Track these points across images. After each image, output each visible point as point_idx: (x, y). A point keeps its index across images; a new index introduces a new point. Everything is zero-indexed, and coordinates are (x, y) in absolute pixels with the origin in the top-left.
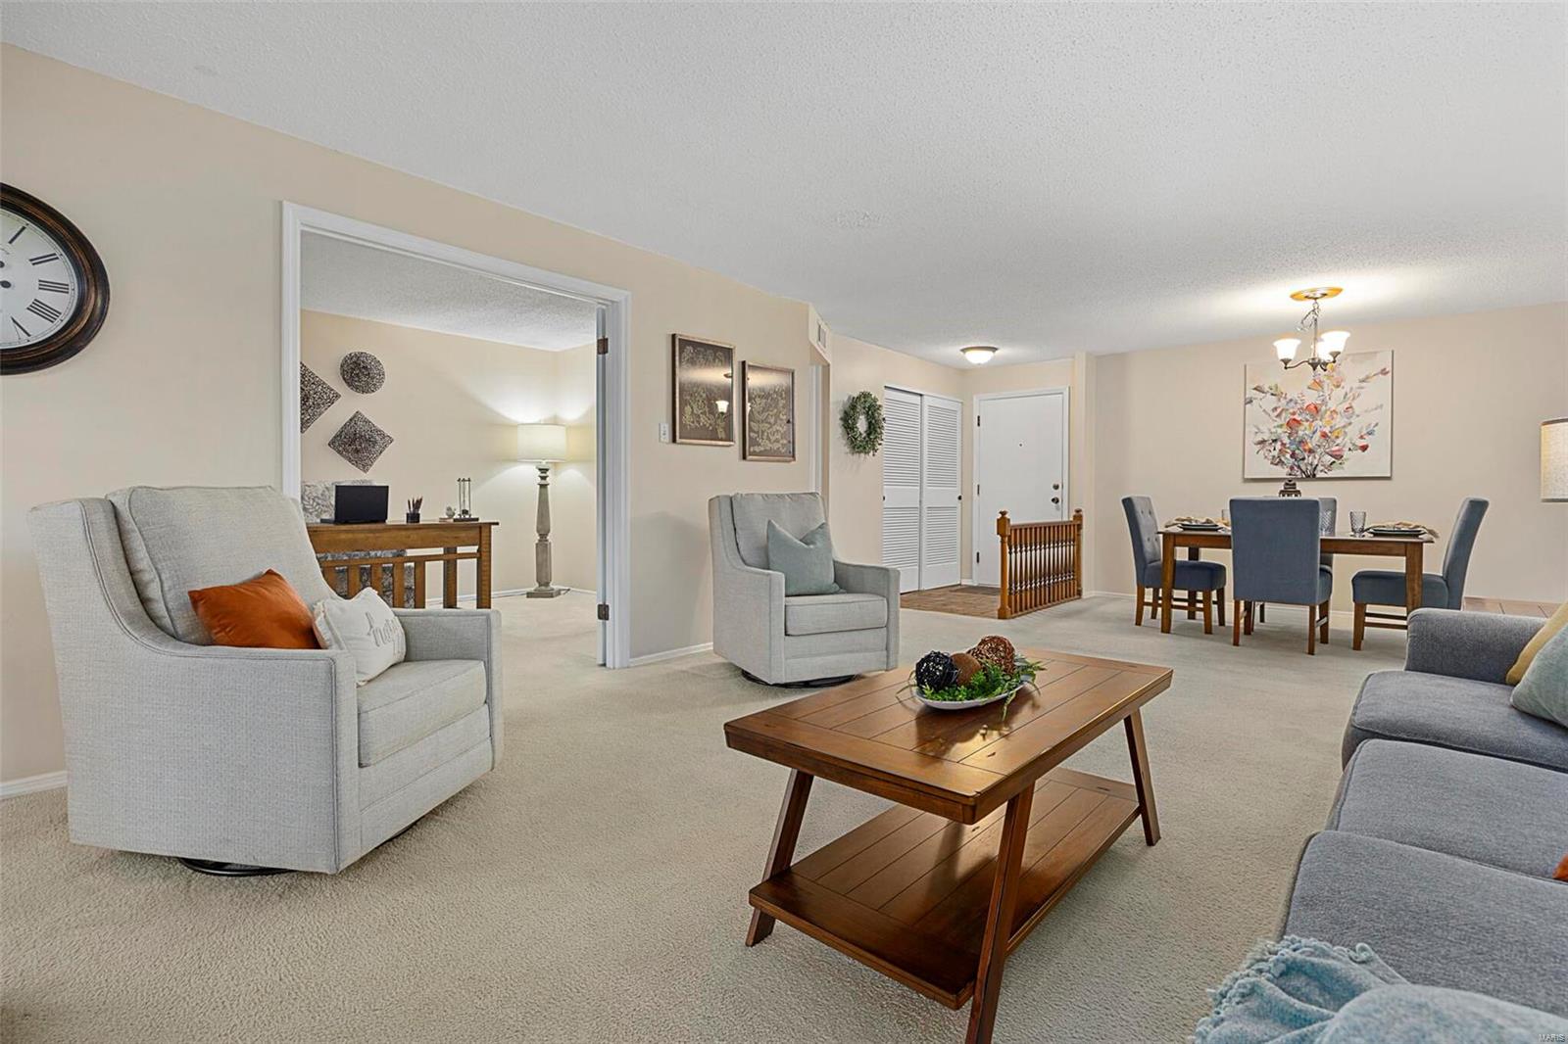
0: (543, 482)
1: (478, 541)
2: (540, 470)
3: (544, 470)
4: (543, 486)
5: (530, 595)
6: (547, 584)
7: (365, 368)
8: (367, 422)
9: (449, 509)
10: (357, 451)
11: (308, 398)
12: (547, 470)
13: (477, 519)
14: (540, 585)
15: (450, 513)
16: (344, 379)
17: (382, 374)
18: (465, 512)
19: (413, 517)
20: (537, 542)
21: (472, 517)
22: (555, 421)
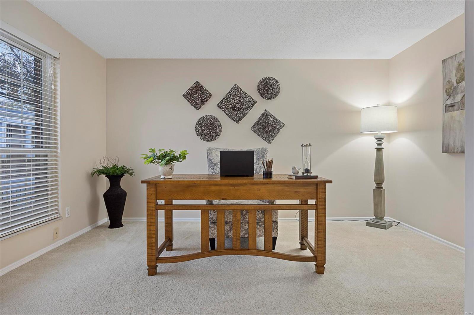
0: (379, 147)
1: (315, 196)
2: (377, 139)
3: (379, 139)
4: (379, 150)
5: (368, 224)
6: (382, 218)
7: (271, 86)
8: (271, 115)
9: (294, 168)
10: (267, 132)
11: (243, 106)
12: (382, 139)
13: (316, 177)
14: (377, 218)
15: (294, 171)
16: (259, 93)
17: (279, 88)
18: (307, 171)
19: (268, 174)
20: (374, 188)
21: (312, 175)
22: (389, 105)
